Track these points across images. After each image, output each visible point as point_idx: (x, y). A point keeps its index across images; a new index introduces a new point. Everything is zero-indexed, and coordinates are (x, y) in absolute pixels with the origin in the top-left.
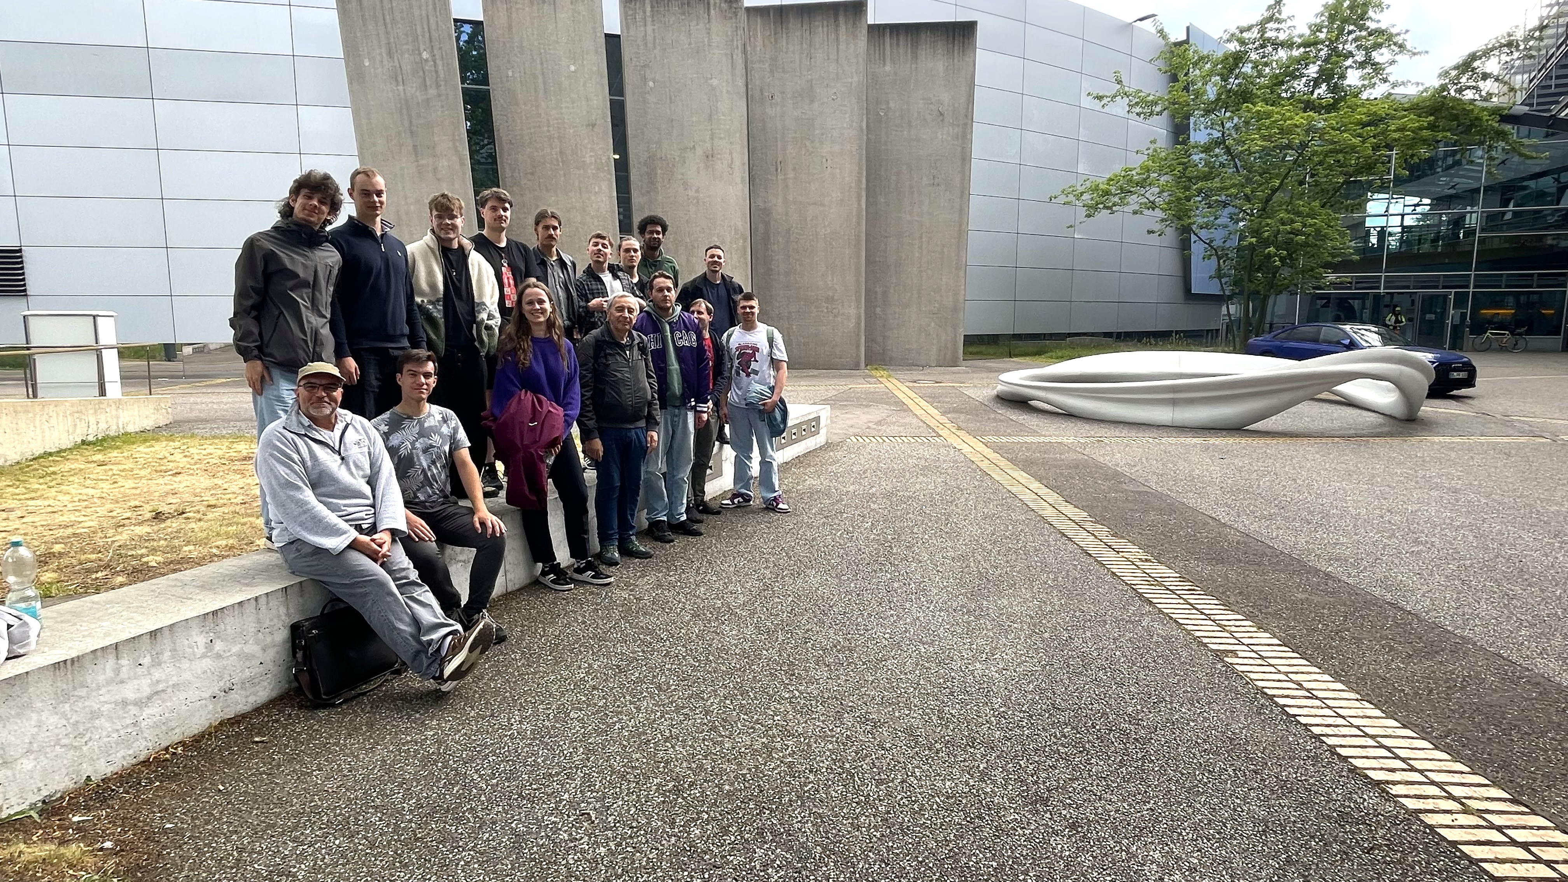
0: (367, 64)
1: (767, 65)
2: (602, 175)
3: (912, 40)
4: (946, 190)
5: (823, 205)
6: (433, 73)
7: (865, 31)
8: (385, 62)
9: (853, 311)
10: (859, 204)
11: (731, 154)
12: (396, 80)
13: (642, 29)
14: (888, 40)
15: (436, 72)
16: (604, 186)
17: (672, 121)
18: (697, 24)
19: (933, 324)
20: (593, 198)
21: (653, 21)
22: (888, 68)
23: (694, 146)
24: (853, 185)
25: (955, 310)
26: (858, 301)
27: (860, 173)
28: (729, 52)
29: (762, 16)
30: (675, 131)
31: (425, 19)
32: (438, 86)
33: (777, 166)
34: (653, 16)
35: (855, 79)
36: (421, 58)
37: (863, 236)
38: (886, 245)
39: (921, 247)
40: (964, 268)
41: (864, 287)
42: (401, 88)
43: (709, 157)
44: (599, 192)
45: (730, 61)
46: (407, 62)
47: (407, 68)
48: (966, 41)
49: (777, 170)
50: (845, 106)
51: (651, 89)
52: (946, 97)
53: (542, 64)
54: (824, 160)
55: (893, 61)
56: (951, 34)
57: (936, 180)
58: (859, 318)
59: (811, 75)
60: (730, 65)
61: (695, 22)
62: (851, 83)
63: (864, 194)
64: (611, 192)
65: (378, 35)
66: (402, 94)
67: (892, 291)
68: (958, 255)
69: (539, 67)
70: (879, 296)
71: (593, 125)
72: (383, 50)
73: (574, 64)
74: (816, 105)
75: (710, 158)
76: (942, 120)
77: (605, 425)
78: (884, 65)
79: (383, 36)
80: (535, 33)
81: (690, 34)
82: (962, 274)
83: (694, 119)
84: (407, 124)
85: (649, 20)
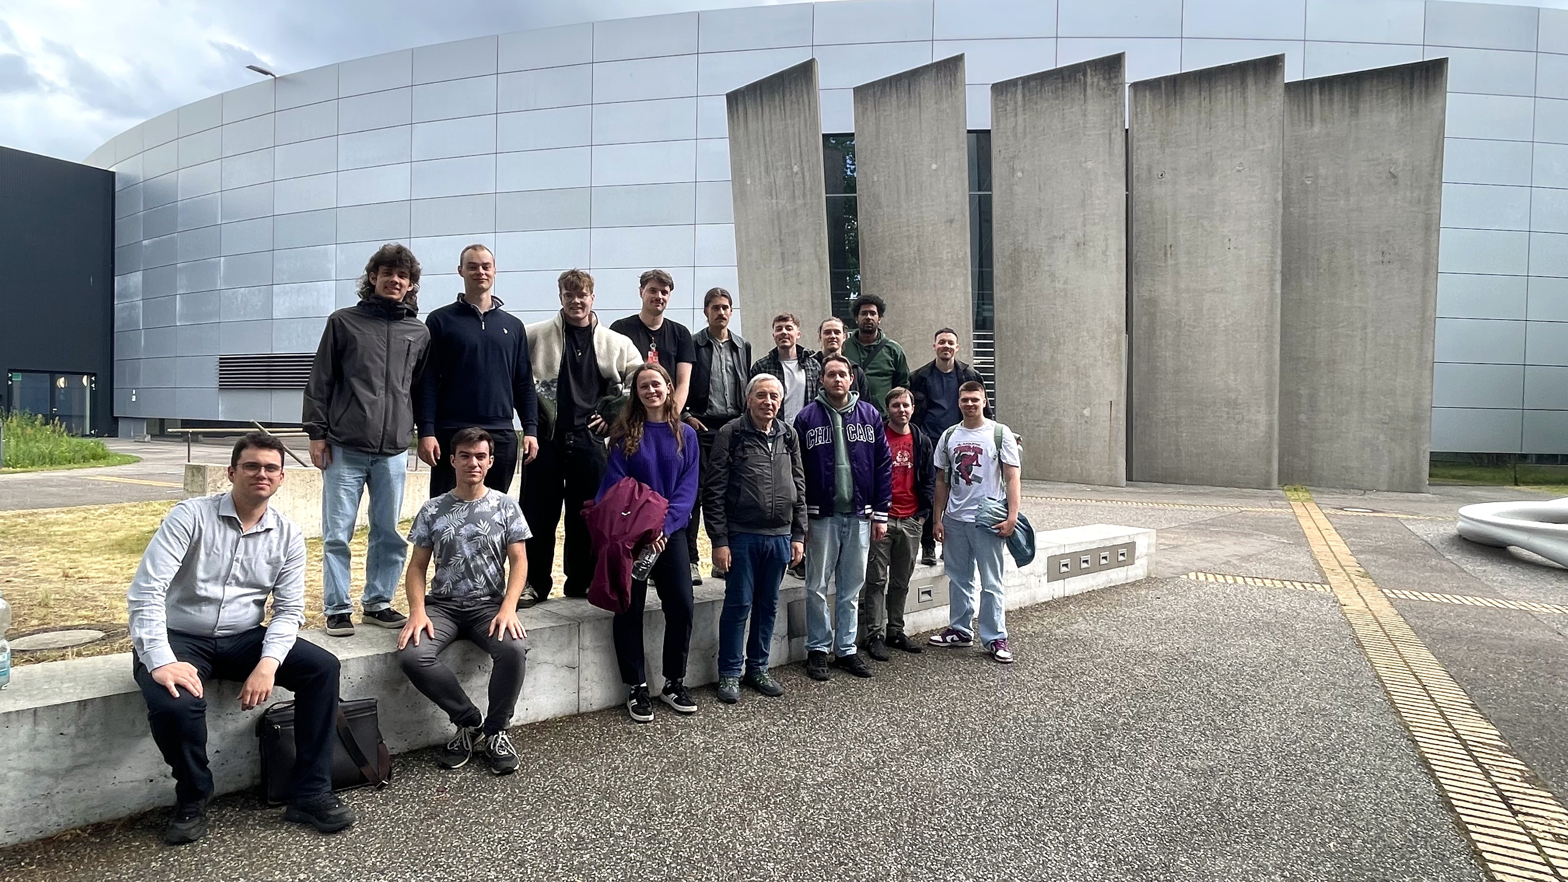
0: (749, 183)
1: (1157, 140)
2: (958, 270)
3: (1350, 93)
4: (1402, 268)
5: (1222, 291)
6: (801, 185)
7: (1281, 90)
8: (763, 180)
9: (1262, 418)
10: (1272, 290)
11: (1106, 240)
12: (771, 195)
13: (1013, 119)
14: (1317, 97)
15: (804, 184)
16: (959, 281)
17: (1040, 210)
18: (1072, 108)
19: (1382, 437)
20: (948, 294)
21: (1024, 110)
22: (1316, 129)
23: (1063, 235)
24: (1265, 267)
25: (1416, 418)
26: (1270, 405)
27: (1273, 252)
28: (1106, 131)
29: (1151, 90)
30: (1043, 220)
31: (797, 135)
32: (804, 195)
33: (1166, 250)
34: (1024, 105)
35: (1267, 145)
36: (792, 172)
37: (1278, 327)
38: (1313, 337)
39: (1364, 340)
40: (1429, 365)
41: (1278, 388)
42: (774, 201)
43: (1080, 245)
44: (953, 288)
45: (1107, 141)
46: (780, 177)
47: (780, 182)
48: (1431, 83)
49: (1166, 255)
50: (1255, 176)
51: (1019, 178)
52: (1400, 155)
53: (905, 165)
54: (1226, 240)
55: (1324, 120)
56: (1408, 80)
57: (1388, 256)
58: (1270, 426)
59: (1211, 146)
60: (1107, 146)
61: (1069, 106)
62: (1263, 150)
63: (1278, 276)
64: (966, 287)
65: (759, 155)
66: (775, 207)
67: (1322, 394)
68: (1421, 349)
69: (902, 169)
70: (1304, 400)
71: (951, 221)
72: (762, 167)
73: (936, 162)
74: (1216, 179)
75: (1082, 246)
76: (1396, 184)
77: (737, 529)
78: (1312, 126)
79: (762, 156)
80: (901, 136)
81: (1063, 119)
82: (1427, 373)
83: (1065, 206)
84: (777, 235)
85: (1020, 110)
